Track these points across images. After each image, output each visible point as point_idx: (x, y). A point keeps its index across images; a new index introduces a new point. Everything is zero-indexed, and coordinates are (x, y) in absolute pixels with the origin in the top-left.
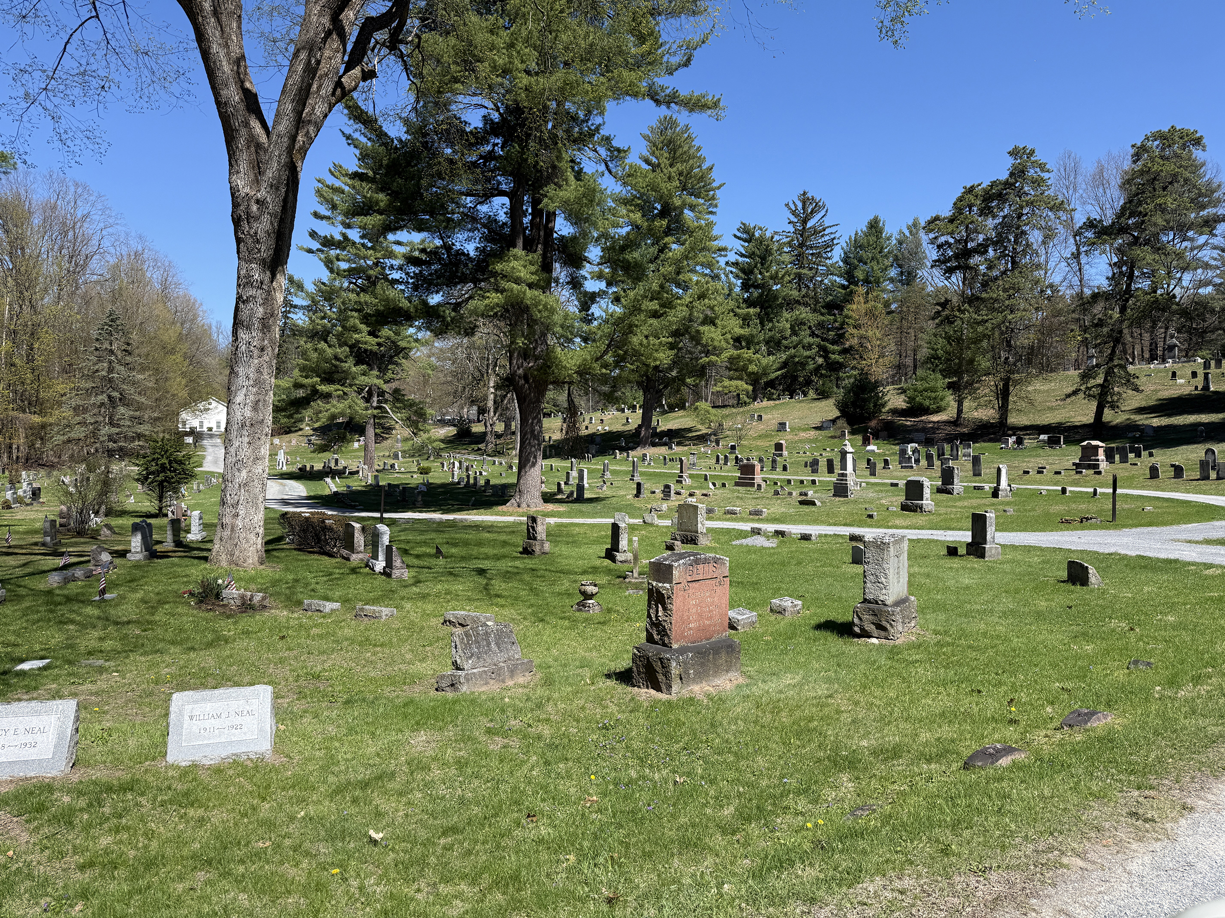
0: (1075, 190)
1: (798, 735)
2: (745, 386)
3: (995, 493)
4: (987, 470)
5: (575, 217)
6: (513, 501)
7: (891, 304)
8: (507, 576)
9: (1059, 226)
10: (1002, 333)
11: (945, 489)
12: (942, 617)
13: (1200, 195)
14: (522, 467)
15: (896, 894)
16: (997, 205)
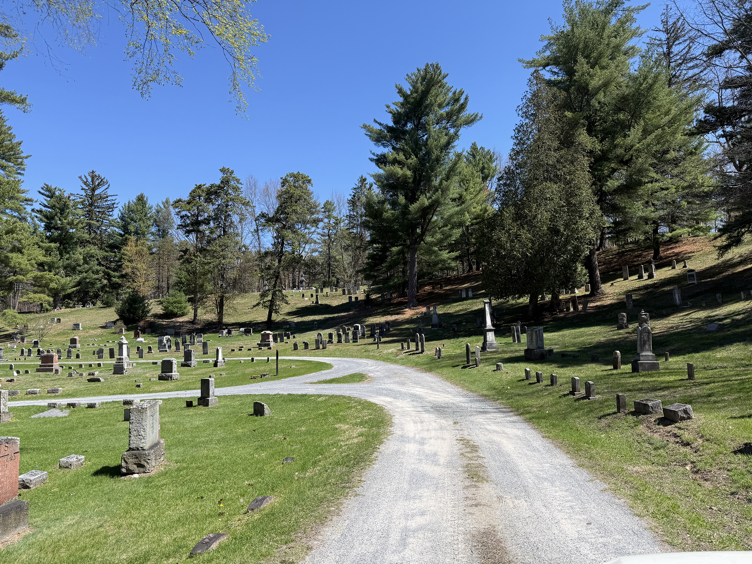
0: (255, 196)
2: (47, 298)
3: (216, 365)
4: (211, 350)
7: (152, 248)
9: (247, 214)
10: (219, 270)
11: (186, 364)
13: (311, 207)
16: (215, 198)
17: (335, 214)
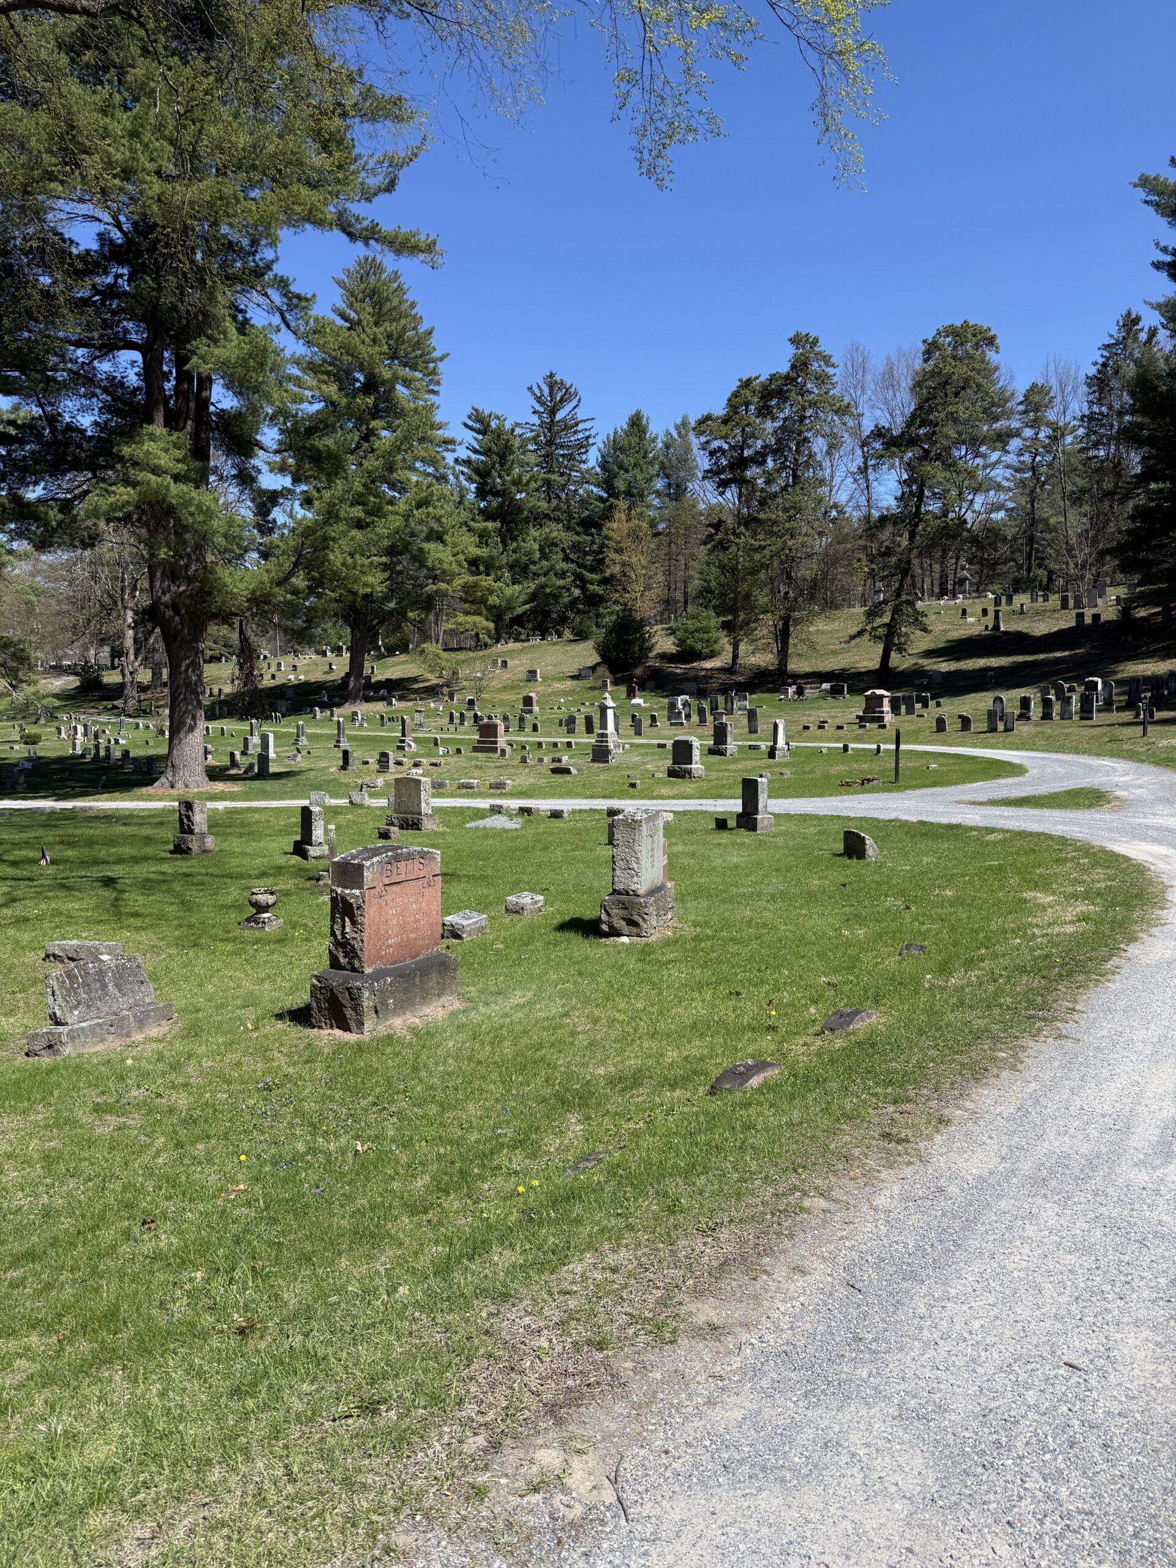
0: (863, 391)
1: (522, 1069)
2: (485, 623)
3: (772, 754)
4: (763, 727)
5: (238, 385)
6: (163, 779)
7: (657, 524)
8: (147, 886)
9: (845, 434)
10: (782, 563)
11: (717, 750)
12: (704, 904)
13: (993, 404)
14: (175, 731)
15: (608, 1275)
16: (778, 404)
17: (1051, 415)
